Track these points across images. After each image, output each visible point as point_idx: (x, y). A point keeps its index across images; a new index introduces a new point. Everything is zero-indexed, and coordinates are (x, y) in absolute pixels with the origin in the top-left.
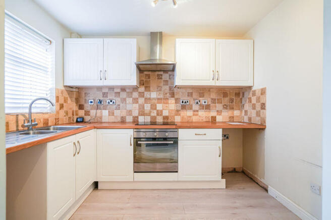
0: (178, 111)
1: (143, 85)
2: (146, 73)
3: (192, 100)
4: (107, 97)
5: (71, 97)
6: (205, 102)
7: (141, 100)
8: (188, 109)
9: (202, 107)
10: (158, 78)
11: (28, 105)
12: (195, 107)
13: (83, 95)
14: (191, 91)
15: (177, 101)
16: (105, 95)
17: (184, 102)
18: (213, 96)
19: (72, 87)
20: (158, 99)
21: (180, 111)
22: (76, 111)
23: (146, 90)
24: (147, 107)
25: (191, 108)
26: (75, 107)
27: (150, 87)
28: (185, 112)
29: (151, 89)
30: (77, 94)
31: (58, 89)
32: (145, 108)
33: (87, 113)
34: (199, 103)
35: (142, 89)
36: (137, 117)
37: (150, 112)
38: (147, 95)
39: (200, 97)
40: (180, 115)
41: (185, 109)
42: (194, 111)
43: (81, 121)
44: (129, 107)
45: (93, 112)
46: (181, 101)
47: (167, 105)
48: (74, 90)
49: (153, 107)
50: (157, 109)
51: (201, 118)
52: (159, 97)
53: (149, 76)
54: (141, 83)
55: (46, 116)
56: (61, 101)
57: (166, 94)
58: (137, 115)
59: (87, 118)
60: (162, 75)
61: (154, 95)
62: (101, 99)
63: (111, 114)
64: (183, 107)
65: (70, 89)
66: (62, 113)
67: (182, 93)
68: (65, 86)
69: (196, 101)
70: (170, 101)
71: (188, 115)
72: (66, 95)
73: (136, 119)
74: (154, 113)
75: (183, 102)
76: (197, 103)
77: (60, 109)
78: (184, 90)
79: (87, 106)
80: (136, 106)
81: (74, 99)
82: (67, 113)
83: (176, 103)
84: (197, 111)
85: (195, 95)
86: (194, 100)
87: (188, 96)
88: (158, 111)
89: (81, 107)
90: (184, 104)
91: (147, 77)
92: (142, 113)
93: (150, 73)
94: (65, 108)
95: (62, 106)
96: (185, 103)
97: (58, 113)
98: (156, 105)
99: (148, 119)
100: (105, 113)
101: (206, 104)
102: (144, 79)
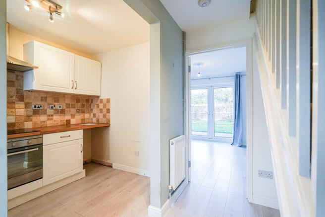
0: (28, 116)
3: (46, 105)
6: (60, 107)
8: (41, 114)
9: (57, 112)
12: (50, 112)
14: (45, 96)
15: (27, 105)
17: (37, 106)
18: (68, 101)
21: (31, 116)
25: (45, 113)
28: (38, 118)
34: (54, 108)
39: (55, 102)
40: (31, 121)
41: (38, 114)
42: (49, 116)
46: (33, 106)
47: (14, 110)
51: (56, 122)
57: (12, 97)
64: (36, 112)
67: (34, 97)
69: (51, 106)
70: (17, 106)
71: (41, 120)
75: (35, 107)
76: (52, 108)
78: (37, 95)
83: (26, 108)
84: (52, 116)
85: (50, 100)
86: (49, 104)
87: (42, 100)
90: (36, 108)
96: (38, 107)
101: (61, 108)
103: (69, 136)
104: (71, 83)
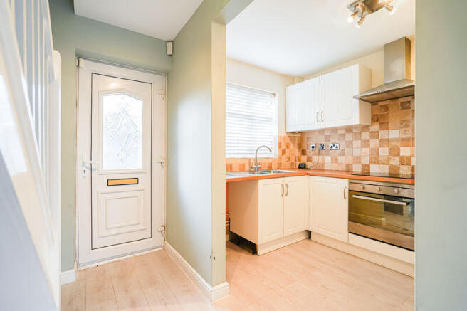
1: (377, 121)
2: (381, 104)
4: (329, 141)
5: (294, 143)
7: (374, 143)
10: (403, 109)
11: (255, 152)
13: (305, 139)
16: (328, 138)
19: (295, 133)
20: (403, 140)
22: (298, 157)
23: (381, 128)
24: (384, 152)
26: (297, 153)
27: (388, 123)
29: (390, 125)
30: (299, 139)
31: (281, 137)
32: (381, 154)
33: (309, 159)
35: (376, 127)
36: (369, 166)
37: (389, 159)
38: (383, 134)
43: (302, 167)
44: (357, 152)
45: (315, 158)
48: (296, 135)
49: (394, 152)
50: (401, 155)
52: (404, 137)
53: (386, 108)
54: (375, 119)
55: (270, 161)
56: (284, 147)
58: (368, 163)
59: (309, 165)
60: (409, 102)
61: (395, 134)
62: (323, 143)
63: (335, 160)
65: (292, 135)
66: (284, 158)
68: (287, 133)
72: (288, 141)
73: (367, 168)
74: (395, 161)
77: (283, 154)
79: (310, 152)
80: (367, 151)
81: (296, 145)
82: (289, 159)
88: (402, 157)
89: (304, 153)
91: (383, 110)
92: (376, 161)
93: (388, 102)
94: (287, 154)
95: (284, 152)
97: (280, 158)
98: (399, 149)
99: (385, 170)
100: (328, 159)
102: (378, 113)
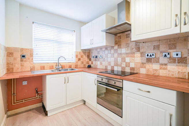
0: (143, 64)
1: (117, 44)
2: (118, 35)
3: (159, 53)
4: (99, 54)
5: (85, 55)
6: (177, 55)
7: (116, 55)
8: (154, 62)
9: (173, 60)
10: (127, 37)
11: (58, 59)
12: (163, 60)
13: (91, 52)
14: (158, 44)
15: (142, 54)
16: (98, 53)
17: (149, 55)
19: (86, 50)
20: (127, 54)
21: (145, 64)
22: (88, 62)
23: (118, 48)
24: (119, 60)
25: (157, 61)
26: (87, 59)
27: (121, 45)
28: (151, 65)
29: (122, 46)
30: (88, 53)
31: (77, 52)
33: (92, 63)
34: (168, 56)
35: (116, 47)
36: (114, 67)
37: (121, 64)
38: (119, 51)
39: (170, 49)
40: (145, 67)
41: (151, 62)
42: (162, 64)
43: (89, 67)
44: (109, 60)
45: (94, 62)
46: (146, 55)
47: (133, 58)
48: (87, 51)
49: (123, 60)
50: (126, 61)
51: (171, 73)
52: (127, 52)
53: (120, 37)
55: (70, 64)
56: (79, 57)
57: (133, 49)
58: (113, 65)
59: (92, 65)
60: (129, 34)
61: (124, 50)
62: (97, 55)
63: (101, 64)
64: (149, 60)
65: (84, 51)
66: (79, 63)
67: (147, 47)
68: (82, 50)
69: (164, 54)
70: (136, 55)
71: (154, 68)
72: (82, 54)
73: (113, 68)
74: (124, 65)
75: (148, 55)
76: (165, 56)
77: (78, 61)
78: (149, 44)
79: (92, 59)
80: (113, 59)
81: (86, 56)
82: (83, 63)
83: (141, 56)
84: (166, 65)
85: (163, 48)
86: (162, 52)
87: (154, 49)
88: (126, 63)
89: (90, 60)
90: (149, 57)
91: (119, 38)
92: (117, 65)
93: (121, 34)
94: (81, 60)
95: (79, 59)
96: (151, 56)
97: (77, 62)
98: (125, 58)
99: (120, 69)
100: (99, 63)
101: (179, 56)
102: (117, 40)
103: (149, 92)
104: (174, 17)
